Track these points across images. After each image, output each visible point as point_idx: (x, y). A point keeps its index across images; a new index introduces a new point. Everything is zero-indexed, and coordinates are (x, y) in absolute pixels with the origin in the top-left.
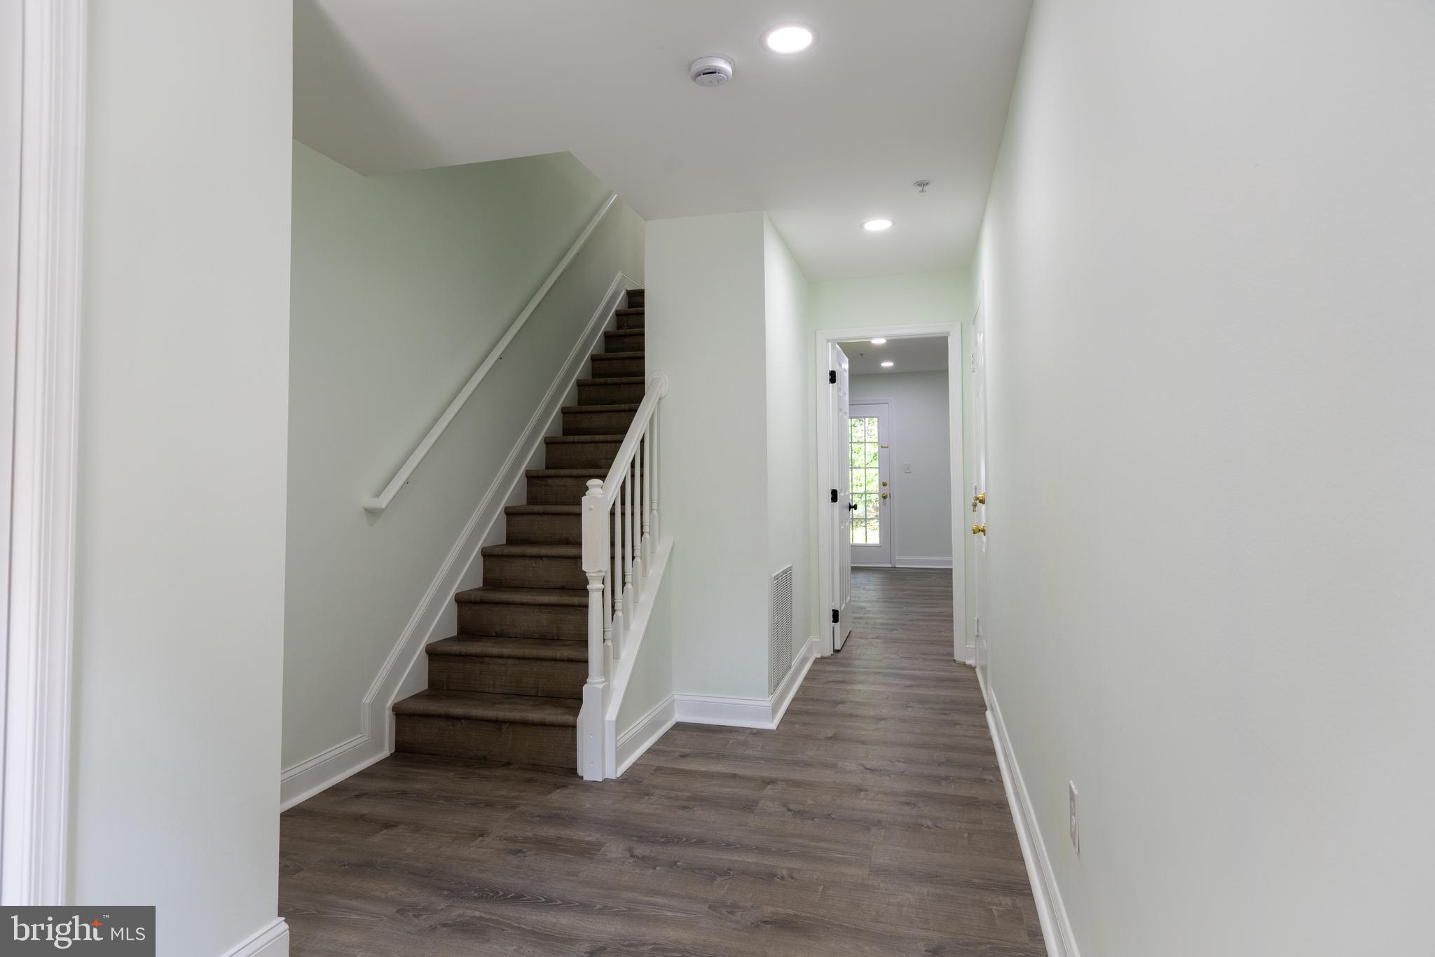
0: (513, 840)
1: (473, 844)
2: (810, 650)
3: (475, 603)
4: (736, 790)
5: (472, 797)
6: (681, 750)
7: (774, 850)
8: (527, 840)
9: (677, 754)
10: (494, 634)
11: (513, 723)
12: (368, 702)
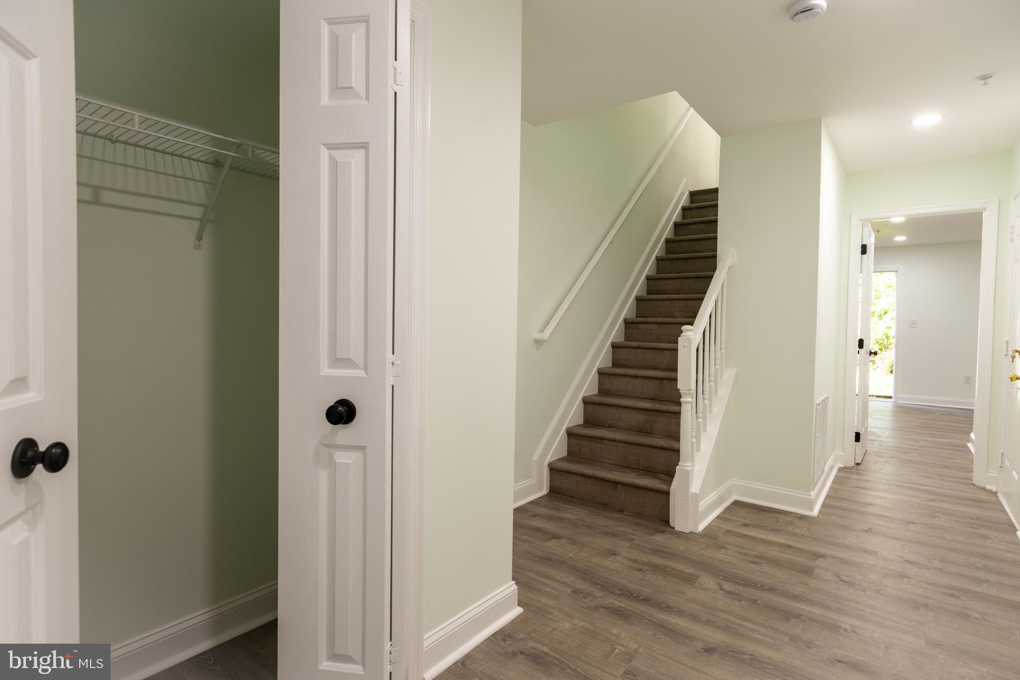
0: (635, 561)
1: (610, 559)
2: (835, 461)
3: (595, 404)
4: (793, 557)
5: (602, 528)
6: (743, 520)
7: (835, 608)
8: (644, 563)
9: (740, 523)
10: (607, 425)
11: (625, 485)
12: (536, 459)
